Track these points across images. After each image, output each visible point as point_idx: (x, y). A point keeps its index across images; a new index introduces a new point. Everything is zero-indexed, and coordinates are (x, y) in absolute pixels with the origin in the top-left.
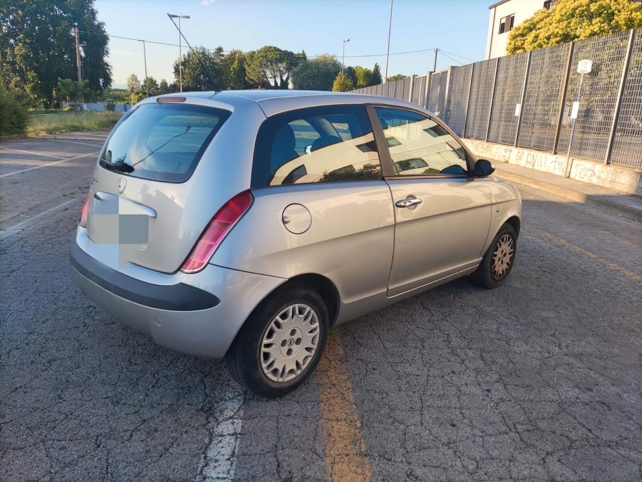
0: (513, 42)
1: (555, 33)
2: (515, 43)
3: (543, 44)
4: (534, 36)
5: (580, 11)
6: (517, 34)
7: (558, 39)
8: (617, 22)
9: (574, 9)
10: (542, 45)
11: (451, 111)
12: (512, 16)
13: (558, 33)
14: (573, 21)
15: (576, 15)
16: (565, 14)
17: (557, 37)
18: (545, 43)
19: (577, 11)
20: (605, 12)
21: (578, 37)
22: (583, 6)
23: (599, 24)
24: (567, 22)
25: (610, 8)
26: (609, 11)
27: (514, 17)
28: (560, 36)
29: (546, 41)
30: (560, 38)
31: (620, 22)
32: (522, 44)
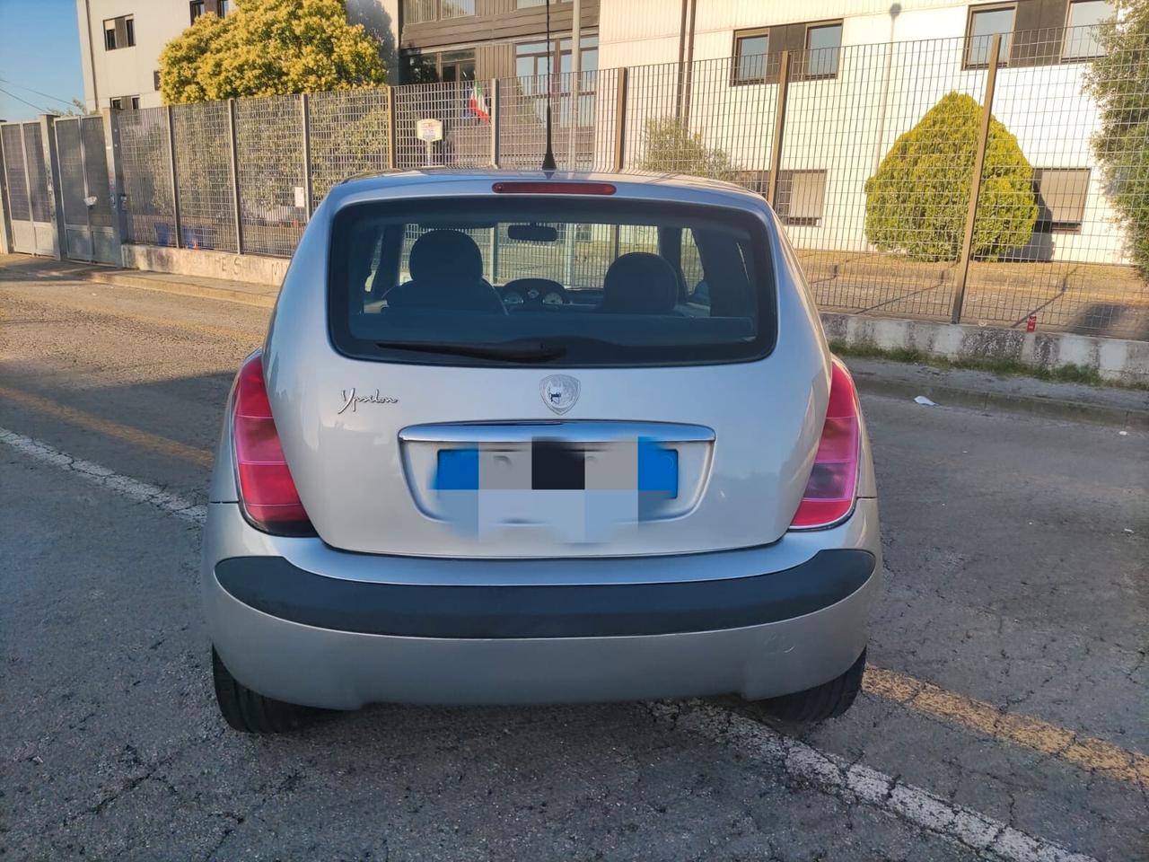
0: (175, 70)
1: (251, 61)
2: (179, 73)
3: (233, 78)
4: (214, 63)
5: (278, 29)
6: (178, 56)
7: (257, 72)
8: (340, 57)
9: (269, 25)
10: (231, 81)
11: (129, 195)
12: (127, 18)
13: (254, 62)
14: (272, 43)
15: (273, 35)
16: (256, 31)
17: (255, 68)
18: (236, 78)
19: (274, 28)
20: (318, 36)
21: (287, 74)
22: (280, 22)
23: (313, 56)
24: (262, 44)
25: (324, 32)
26: (324, 35)
27: (132, 20)
28: (261, 69)
29: (238, 75)
30: (261, 71)
31: (344, 57)
32: (194, 76)
